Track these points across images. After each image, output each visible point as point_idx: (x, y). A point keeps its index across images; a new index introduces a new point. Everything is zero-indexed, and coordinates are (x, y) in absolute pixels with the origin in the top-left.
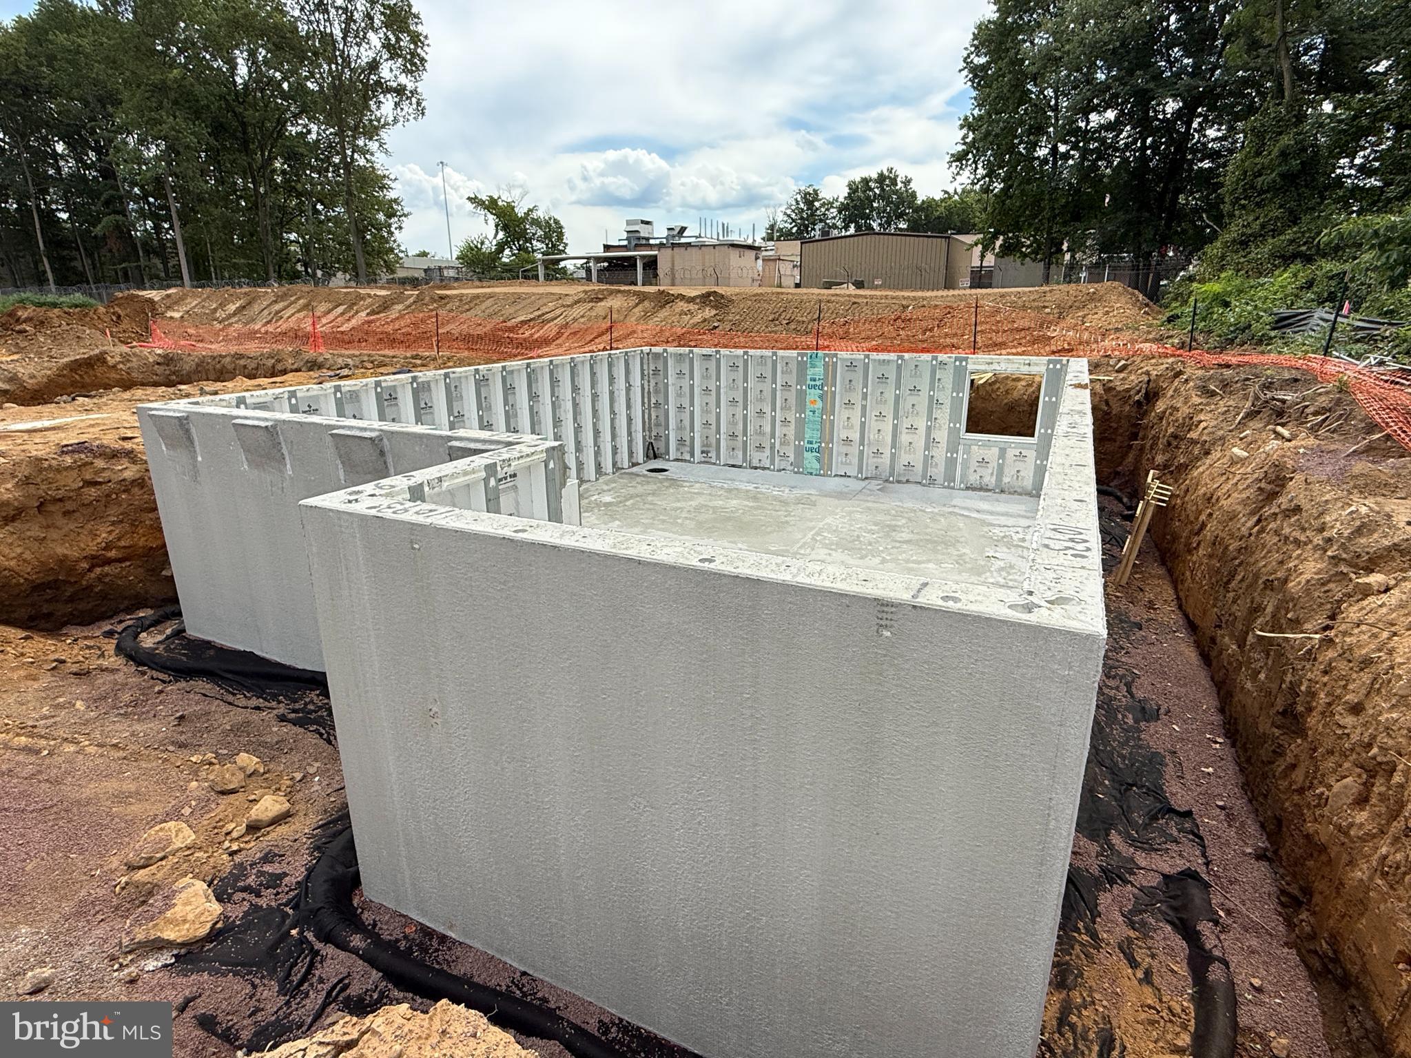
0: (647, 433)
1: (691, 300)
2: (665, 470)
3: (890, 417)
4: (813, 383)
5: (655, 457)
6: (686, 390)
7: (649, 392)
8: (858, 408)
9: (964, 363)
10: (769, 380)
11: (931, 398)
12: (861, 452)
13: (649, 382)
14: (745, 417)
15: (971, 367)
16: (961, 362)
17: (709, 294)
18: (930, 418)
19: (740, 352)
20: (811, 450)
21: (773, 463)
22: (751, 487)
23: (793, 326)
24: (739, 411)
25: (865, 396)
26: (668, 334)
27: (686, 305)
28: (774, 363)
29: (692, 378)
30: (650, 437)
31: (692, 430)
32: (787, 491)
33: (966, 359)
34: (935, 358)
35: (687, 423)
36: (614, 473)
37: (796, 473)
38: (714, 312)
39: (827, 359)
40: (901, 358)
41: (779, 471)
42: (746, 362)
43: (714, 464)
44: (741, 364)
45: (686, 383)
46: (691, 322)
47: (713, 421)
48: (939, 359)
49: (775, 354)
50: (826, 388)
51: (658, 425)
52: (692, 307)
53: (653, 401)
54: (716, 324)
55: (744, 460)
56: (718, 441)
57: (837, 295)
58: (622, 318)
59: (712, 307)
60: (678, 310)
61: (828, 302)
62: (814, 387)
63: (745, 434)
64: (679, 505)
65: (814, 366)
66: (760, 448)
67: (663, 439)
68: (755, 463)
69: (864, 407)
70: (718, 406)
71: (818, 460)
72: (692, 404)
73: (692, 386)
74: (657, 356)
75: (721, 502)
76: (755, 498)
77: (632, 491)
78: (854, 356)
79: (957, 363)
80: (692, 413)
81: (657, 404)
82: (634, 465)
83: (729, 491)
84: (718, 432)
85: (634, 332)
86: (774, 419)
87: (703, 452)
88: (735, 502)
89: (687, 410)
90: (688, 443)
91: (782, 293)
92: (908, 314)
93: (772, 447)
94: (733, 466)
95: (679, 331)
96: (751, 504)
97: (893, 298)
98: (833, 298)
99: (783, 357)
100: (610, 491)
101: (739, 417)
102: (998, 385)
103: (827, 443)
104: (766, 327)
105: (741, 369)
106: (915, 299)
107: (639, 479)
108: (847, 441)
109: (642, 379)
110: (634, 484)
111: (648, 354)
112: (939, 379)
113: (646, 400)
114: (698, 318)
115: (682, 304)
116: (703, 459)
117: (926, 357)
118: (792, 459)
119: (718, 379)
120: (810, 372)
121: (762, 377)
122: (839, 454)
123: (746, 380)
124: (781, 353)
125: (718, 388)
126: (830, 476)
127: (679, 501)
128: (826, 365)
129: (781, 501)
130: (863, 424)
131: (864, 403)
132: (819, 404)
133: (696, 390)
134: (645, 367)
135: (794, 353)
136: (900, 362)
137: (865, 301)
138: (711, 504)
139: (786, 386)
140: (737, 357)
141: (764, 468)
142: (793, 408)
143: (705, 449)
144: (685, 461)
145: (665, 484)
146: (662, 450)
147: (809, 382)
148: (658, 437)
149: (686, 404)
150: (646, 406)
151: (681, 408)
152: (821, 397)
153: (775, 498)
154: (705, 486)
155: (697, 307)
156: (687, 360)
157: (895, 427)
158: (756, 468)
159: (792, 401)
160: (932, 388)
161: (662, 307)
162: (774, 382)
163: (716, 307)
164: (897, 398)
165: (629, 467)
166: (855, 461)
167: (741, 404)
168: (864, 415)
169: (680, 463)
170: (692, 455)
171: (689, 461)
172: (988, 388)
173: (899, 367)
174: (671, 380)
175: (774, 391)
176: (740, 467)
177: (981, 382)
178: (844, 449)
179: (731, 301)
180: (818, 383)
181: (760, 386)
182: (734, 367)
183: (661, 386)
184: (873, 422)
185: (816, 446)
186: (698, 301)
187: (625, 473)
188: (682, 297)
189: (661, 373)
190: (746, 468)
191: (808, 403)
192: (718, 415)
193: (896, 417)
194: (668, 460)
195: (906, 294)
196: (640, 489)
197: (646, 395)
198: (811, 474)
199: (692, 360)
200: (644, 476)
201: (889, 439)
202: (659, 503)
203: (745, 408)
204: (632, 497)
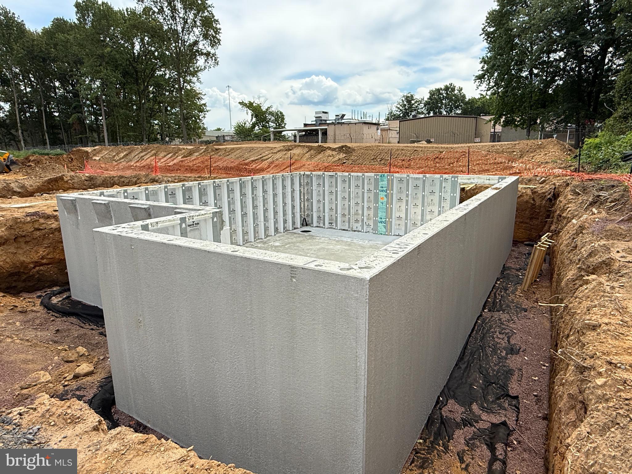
0: (303, 213)
1: (334, 150)
2: (310, 231)
3: (420, 206)
4: (382, 189)
5: (307, 225)
6: (321, 192)
7: (304, 194)
8: (404, 201)
9: (456, 179)
10: (361, 188)
11: (440, 196)
12: (406, 224)
13: (304, 188)
14: (349, 206)
15: (459, 181)
16: (455, 178)
17: (343, 147)
18: (440, 206)
19: (347, 174)
20: (381, 222)
21: (363, 228)
22: (349, 240)
23: (383, 162)
24: (346, 203)
25: (407, 196)
26: (320, 166)
27: (331, 152)
28: (363, 179)
29: (324, 186)
30: (304, 215)
31: (324, 212)
32: (367, 242)
33: (457, 177)
34: (442, 177)
35: (322, 209)
36: (284, 232)
37: (374, 233)
38: (345, 155)
39: (389, 177)
40: (425, 176)
41: (366, 232)
42: (350, 179)
43: (335, 229)
44: (347, 179)
45: (321, 189)
46: (333, 160)
47: (334, 208)
48: (444, 177)
49: (363, 175)
50: (388, 192)
51: (308, 209)
52: (334, 153)
53: (306, 198)
54: (345, 161)
55: (349, 227)
56: (336, 217)
57: (407, 146)
58: (299, 158)
59: (344, 153)
60: (327, 154)
61: (402, 150)
62: (382, 191)
63: (349, 214)
64: (311, 247)
65: (382, 181)
66: (357, 221)
67: (310, 216)
68: (355, 229)
69: (407, 201)
70: (336, 200)
71: (385, 227)
72: (324, 199)
73: (324, 191)
74: (308, 176)
75: (332, 247)
76: (349, 245)
77: (290, 240)
78: (402, 176)
79: (453, 179)
80: (324, 204)
81: (308, 200)
82: (295, 229)
83: (338, 241)
84: (336, 213)
85: (304, 165)
86: (363, 206)
87: (329, 223)
88: (339, 246)
89: (322, 202)
90: (322, 219)
91: (380, 146)
92: (442, 156)
93: (363, 220)
94: (344, 230)
95: (327, 165)
96: (347, 248)
97: (436, 148)
98: (405, 148)
99: (368, 176)
100: (279, 240)
101: (347, 206)
102: (477, 190)
103: (389, 219)
104: (370, 162)
105: (347, 182)
106: (447, 148)
107: (295, 235)
108: (399, 218)
109: (300, 187)
110: (292, 237)
111: (304, 175)
112: (444, 187)
113: (302, 197)
114: (337, 158)
115: (329, 151)
116: (329, 226)
117: (438, 176)
118: (372, 227)
119: (337, 187)
120: (381, 183)
121: (357, 186)
122: (395, 225)
123: (350, 188)
124: (366, 174)
125: (337, 191)
126: (391, 235)
127: (311, 245)
128: (388, 180)
129: (362, 247)
130: (407, 210)
131: (407, 199)
132: (385, 199)
133: (326, 193)
134: (302, 181)
135: (373, 174)
136: (424, 178)
137: (421, 149)
138: (326, 247)
139: (369, 190)
140: (346, 176)
141: (359, 231)
142: (373, 201)
143: (330, 222)
144: (321, 227)
145: (308, 238)
146: (310, 222)
147: (380, 188)
148: (308, 215)
149: (321, 199)
150: (303, 200)
151: (319, 201)
152: (386, 196)
153: (360, 245)
154: (326, 239)
155: (336, 153)
156: (322, 178)
157: (423, 211)
158: (355, 231)
159: (372, 198)
160: (441, 192)
161: (319, 153)
162: (363, 188)
163: (346, 153)
164: (423, 196)
165: (292, 230)
166: (403, 229)
167: (347, 199)
168: (407, 205)
169: (318, 228)
170: (324, 224)
171: (322, 227)
172: (472, 192)
173: (424, 181)
174: (314, 188)
175: (363, 193)
176: (347, 230)
177: (468, 189)
178: (398, 222)
179: (354, 150)
180: (384, 189)
181: (357, 190)
182: (344, 181)
183: (310, 191)
184: (412, 209)
185: (384, 220)
186: (337, 150)
187: (290, 232)
188: (329, 148)
189: (310, 184)
190: (350, 231)
191: (380, 199)
192: (337, 205)
193: (423, 205)
194: (313, 227)
195: (443, 146)
196: (294, 240)
197: (302, 195)
198: (382, 234)
199: (324, 178)
200: (299, 234)
201: (420, 218)
202: (301, 246)
203: (349, 201)
204: (289, 243)
